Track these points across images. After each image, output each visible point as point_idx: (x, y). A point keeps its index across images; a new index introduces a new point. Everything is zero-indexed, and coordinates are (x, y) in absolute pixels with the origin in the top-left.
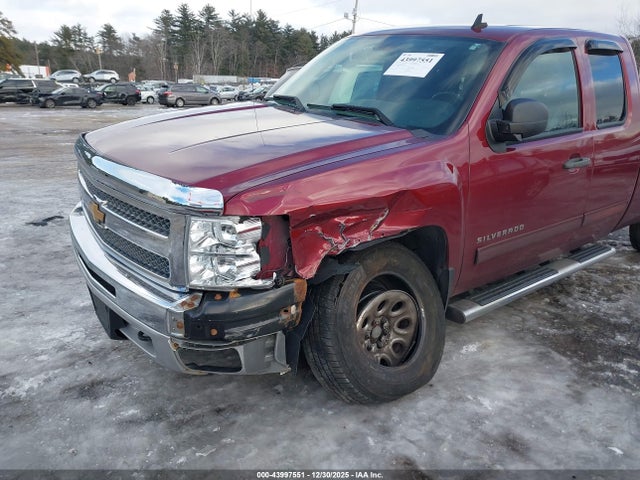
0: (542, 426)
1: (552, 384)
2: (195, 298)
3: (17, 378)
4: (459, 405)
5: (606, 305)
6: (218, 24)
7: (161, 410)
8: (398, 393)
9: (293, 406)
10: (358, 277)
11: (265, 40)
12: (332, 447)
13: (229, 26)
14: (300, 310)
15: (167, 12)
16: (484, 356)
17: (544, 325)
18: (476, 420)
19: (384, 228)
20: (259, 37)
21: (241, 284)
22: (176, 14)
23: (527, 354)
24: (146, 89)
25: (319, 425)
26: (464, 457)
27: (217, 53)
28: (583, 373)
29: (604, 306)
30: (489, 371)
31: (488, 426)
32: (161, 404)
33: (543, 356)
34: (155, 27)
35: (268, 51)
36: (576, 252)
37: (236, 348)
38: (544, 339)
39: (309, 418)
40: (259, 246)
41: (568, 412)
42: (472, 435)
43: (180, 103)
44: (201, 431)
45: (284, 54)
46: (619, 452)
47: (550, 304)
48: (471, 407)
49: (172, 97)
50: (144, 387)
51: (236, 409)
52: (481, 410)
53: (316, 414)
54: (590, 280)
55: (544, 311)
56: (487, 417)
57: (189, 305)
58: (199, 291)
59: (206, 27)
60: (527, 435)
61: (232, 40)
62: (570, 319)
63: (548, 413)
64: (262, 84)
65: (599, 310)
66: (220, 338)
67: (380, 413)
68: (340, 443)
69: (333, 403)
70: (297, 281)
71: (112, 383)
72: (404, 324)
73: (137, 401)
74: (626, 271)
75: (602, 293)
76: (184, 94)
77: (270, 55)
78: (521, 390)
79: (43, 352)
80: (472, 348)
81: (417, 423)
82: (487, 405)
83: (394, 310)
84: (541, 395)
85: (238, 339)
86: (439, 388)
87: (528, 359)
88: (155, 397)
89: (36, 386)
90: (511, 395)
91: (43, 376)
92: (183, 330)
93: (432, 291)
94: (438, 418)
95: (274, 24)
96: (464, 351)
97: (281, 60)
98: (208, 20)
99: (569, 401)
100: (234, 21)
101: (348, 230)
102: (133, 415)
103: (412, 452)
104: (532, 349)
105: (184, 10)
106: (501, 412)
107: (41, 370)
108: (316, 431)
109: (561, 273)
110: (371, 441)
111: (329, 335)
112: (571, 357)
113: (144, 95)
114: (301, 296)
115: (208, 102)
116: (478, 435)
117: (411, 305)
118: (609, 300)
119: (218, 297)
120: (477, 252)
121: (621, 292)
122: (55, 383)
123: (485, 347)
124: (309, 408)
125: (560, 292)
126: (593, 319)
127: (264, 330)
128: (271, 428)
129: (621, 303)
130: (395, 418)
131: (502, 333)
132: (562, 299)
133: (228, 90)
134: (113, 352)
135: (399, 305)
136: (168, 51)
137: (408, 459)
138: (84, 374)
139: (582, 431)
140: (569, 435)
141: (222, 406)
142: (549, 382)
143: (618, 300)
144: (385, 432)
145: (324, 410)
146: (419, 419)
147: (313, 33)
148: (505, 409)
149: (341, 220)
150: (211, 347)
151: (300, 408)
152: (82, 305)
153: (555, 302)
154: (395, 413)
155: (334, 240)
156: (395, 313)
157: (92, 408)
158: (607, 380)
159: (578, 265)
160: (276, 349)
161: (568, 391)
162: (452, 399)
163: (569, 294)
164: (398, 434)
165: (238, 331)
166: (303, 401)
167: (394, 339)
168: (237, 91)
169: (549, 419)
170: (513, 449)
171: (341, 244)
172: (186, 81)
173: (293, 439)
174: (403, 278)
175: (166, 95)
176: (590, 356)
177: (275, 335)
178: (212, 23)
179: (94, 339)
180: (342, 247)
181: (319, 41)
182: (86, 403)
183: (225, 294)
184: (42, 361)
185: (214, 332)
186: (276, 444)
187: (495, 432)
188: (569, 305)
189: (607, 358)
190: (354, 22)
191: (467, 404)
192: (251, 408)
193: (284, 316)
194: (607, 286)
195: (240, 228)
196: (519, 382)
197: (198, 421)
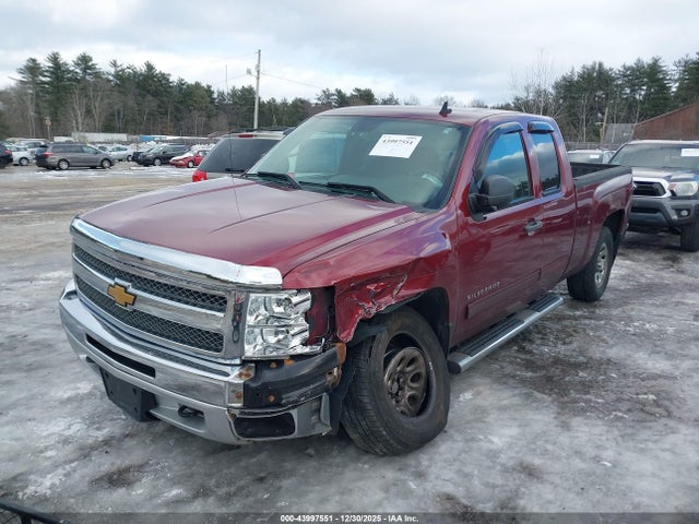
0: (545, 452)
1: (542, 418)
2: (250, 368)
3: (32, 477)
4: (475, 445)
5: (563, 347)
6: (98, 75)
7: (203, 486)
8: (424, 440)
9: (330, 465)
10: (384, 337)
11: (156, 94)
12: (380, 495)
13: (111, 78)
14: (340, 371)
15: (34, 61)
16: (479, 401)
17: (519, 370)
18: (493, 455)
19: (404, 292)
20: (148, 92)
21: (292, 352)
22: (45, 63)
23: (514, 396)
24: (18, 150)
25: (360, 479)
26: (494, 487)
27: (98, 107)
28: (563, 406)
29: (562, 349)
30: (489, 414)
31: (503, 458)
32: (201, 481)
33: (528, 396)
34: (19, 77)
35: (159, 107)
36: (534, 304)
37: (291, 411)
38: (523, 382)
39: (349, 474)
40: (307, 316)
41: (561, 438)
42: (494, 468)
43: (64, 166)
44: (251, 499)
45: (178, 110)
46: (609, 465)
47: (518, 351)
48: (485, 446)
49: (53, 158)
50: (176, 468)
51: (277, 476)
52: (493, 447)
53: (355, 470)
54: (545, 328)
55: (516, 358)
56: (500, 452)
57: (246, 375)
58: (252, 361)
59: (83, 78)
60: (537, 461)
61: (116, 93)
62: (539, 363)
63: (546, 441)
64: (157, 142)
65: (559, 353)
66: (277, 404)
67: (411, 460)
68: (386, 489)
69: (366, 458)
70: (339, 345)
71: (141, 468)
72: (416, 378)
73: (174, 482)
74: (570, 317)
75: (557, 338)
76: (69, 155)
77: (163, 110)
78: (520, 426)
79: (46, 448)
80: (468, 395)
81: (444, 464)
82: (497, 441)
83: (408, 366)
84: (537, 428)
85: (293, 402)
86: (453, 432)
87: (516, 400)
88: (192, 476)
89: (57, 482)
90: (514, 431)
91: (60, 471)
92: (242, 399)
93: (436, 347)
94: (461, 458)
95: (164, 77)
96: (461, 399)
97: (175, 116)
98: (84, 71)
99: (559, 430)
100: (117, 72)
101: (378, 296)
102: (177, 495)
103: (450, 489)
104: (517, 392)
105: (55, 59)
106: (510, 446)
107: (56, 466)
108: (361, 484)
109: (527, 321)
110: (412, 485)
111: (365, 393)
112: (550, 395)
113: (16, 156)
114: (341, 359)
115: (99, 164)
116: (498, 467)
117: (421, 360)
118: (564, 344)
119: (274, 365)
120: (467, 309)
121: (572, 335)
122: (77, 476)
123: (478, 394)
124: (345, 466)
125: (524, 340)
126: (557, 361)
127: (314, 392)
128: (318, 488)
129: (575, 345)
130: (425, 463)
131: (487, 380)
132: (528, 346)
133: (119, 149)
134: (127, 439)
135: (413, 361)
136: (37, 105)
137: (448, 495)
138: (105, 464)
139: (576, 452)
140: (568, 457)
141: (262, 475)
142: (540, 417)
143: (571, 342)
144: (420, 475)
145: (360, 465)
146: (445, 461)
147: (209, 87)
148: (512, 443)
149: (372, 287)
150: (267, 413)
151: (337, 466)
152: (66, 396)
153: (522, 350)
154: (423, 459)
155: (366, 306)
156: (409, 369)
157: (129, 495)
158: (584, 410)
159: (537, 315)
160: (322, 410)
161: (557, 422)
162: (467, 441)
163: (531, 342)
164: (433, 477)
165: (294, 395)
166: (338, 460)
167: (409, 393)
168: (131, 150)
169: (549, 447)
170: (530, 474)
171: (372, 309)
172: (63, 139)
173: (342, 494)
174: (412, 336)
175: (46, 156)
176: (563, 392)
177: (321, 397)
178: (90, 74)
179: (98, 429)
180: (373, 311)
181: (215, 96)
182: (122, 491)
183: (280, 362)
184: (50, 458)
185: (272, 399)
186: (328, 500)
187: (511, 463)
188: (535, 351)
189: (578, 391)
190: (258, 78)
191: (481, 443)
192: (291, 473)
193: (329, 378)
194: (558, 331)
195: (295, 300)
196: (515, 419)
197: (245, 491)
